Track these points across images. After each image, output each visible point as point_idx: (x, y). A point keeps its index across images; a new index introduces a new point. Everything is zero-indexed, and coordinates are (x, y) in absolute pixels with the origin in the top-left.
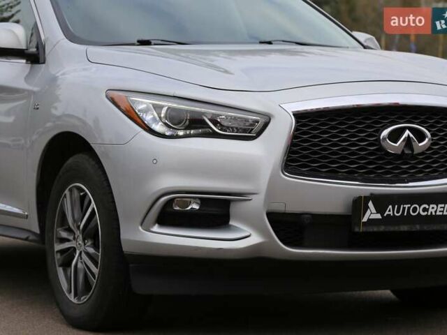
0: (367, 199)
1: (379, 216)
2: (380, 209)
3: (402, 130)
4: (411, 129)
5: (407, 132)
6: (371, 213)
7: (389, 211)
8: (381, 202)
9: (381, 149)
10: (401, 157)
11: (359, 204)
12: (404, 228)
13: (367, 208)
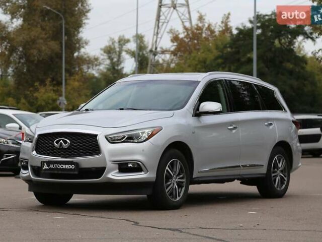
0: (44, 162)
1: (48, 168)
2: (48, 166)
3: (60, 140)
4: (63, 140)
5: (61, 141)
6: (46, 167)
7: (51, 166)
8: (49, 163)
9: (53, 145)
10: (59, 149)
11: (43, 163)
12: (56, 172)
13: (44, 165)
